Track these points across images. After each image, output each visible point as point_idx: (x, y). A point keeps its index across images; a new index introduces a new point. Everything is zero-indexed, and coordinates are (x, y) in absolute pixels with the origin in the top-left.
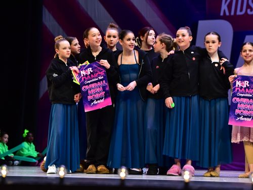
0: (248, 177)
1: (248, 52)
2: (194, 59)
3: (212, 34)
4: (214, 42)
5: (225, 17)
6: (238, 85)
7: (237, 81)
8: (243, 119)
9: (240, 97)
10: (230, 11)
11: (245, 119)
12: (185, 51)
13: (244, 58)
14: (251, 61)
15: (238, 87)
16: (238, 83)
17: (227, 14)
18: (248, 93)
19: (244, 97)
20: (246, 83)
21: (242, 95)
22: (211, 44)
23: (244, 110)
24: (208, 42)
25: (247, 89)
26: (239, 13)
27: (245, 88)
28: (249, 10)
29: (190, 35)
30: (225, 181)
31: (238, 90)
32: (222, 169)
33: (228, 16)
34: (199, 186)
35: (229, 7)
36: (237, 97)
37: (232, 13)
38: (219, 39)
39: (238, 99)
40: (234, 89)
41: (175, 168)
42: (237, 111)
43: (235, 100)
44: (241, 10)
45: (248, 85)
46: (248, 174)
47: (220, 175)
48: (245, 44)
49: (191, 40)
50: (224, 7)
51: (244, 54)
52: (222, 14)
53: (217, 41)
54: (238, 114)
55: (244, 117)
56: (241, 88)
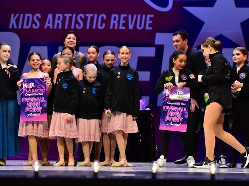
0: (31, 165)
5: (13, 30)
7: (24, 84)
8: (33, 115)
9: (28, 97)
10: (18, 25)
11: (35, 114)
15: (25, 89)
16: (25, 86)
17: (16, 27)
18: (34, 93)
19: (31, 96)
20: (32, 85)
21: (29, 95)
23: (33, 107)
24: (5, 51)
25: (33, 90)
26: (25, 27)
27: (31, 89)
28: (33, 25)
31: (25, 91)
33: (16, 29)
36: (26, 97)
37: (20, 27)
39: (26, 99)
40: (22, 91)
42: (27, 109)
43: (24, 100)
44: (27, 25)
45: (33, 87)
50: (13, 21)
51: (32, 62)
52: (11, 27)
54: (28, 111)
56: (28, 89)
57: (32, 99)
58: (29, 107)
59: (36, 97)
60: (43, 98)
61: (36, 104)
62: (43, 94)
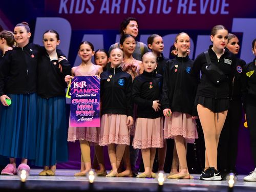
0: (84, 176)
1: (85, 51)
2: (33, 56)
3: (51, 32)
4: (52, 40)
5: (63, 16)
6: (76, 87)
7: (74, 83)
8: (84, 120)
9: (79, 98)
10: (68, 9)
11: (86, 119)
12: (24, 48)
13: (82, 57)
14: (88, 60)
15: (76, 88)
17: (66, 12)
18: (86, 93)
19: (83, 98)
20: (83, 84)
21: (81, 96)
22: (49, 42)
23: (84, 110)
24: (46, 40)
25: (85, 90)
26: (77, 12)
27: (83, 89)
28: (87, 10)
29: (28, 32)
30: (61, 180)
31: (76, 92)
32: (58, 168)
33: (66, 14)
34: (34, 185)
35: (68, 5)
36: (76, 98)
37: (71, 12)
38: (58, 37)
39: (77, 101)
40: (73, 90)
41: (10, 167)
42: (78, 113)
43: (75, 102)
44: (80, 9)
45: (86, 86)
46: (84, 172)
47: (56, 174)
48: (83, 43)
49: (29, 36)
50: (63, 5)
51: (81, 53)
52: (60, 12)
53: (55, 39)
54: (79, 115)
55: (85, 117)
56: (79, 89)
57: (84, 101)
58: (80, 111)
59: (88, 98)
60: (96, 100)
61: (88, 107)
62: (95, 95)
